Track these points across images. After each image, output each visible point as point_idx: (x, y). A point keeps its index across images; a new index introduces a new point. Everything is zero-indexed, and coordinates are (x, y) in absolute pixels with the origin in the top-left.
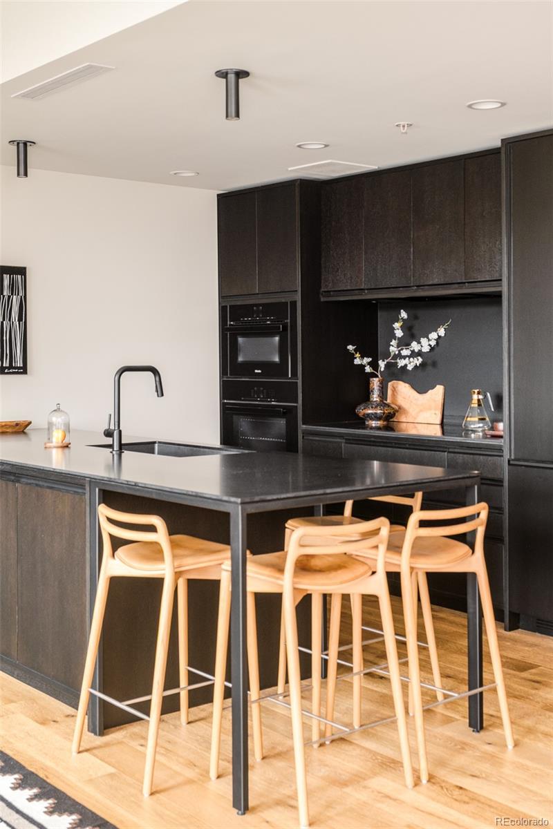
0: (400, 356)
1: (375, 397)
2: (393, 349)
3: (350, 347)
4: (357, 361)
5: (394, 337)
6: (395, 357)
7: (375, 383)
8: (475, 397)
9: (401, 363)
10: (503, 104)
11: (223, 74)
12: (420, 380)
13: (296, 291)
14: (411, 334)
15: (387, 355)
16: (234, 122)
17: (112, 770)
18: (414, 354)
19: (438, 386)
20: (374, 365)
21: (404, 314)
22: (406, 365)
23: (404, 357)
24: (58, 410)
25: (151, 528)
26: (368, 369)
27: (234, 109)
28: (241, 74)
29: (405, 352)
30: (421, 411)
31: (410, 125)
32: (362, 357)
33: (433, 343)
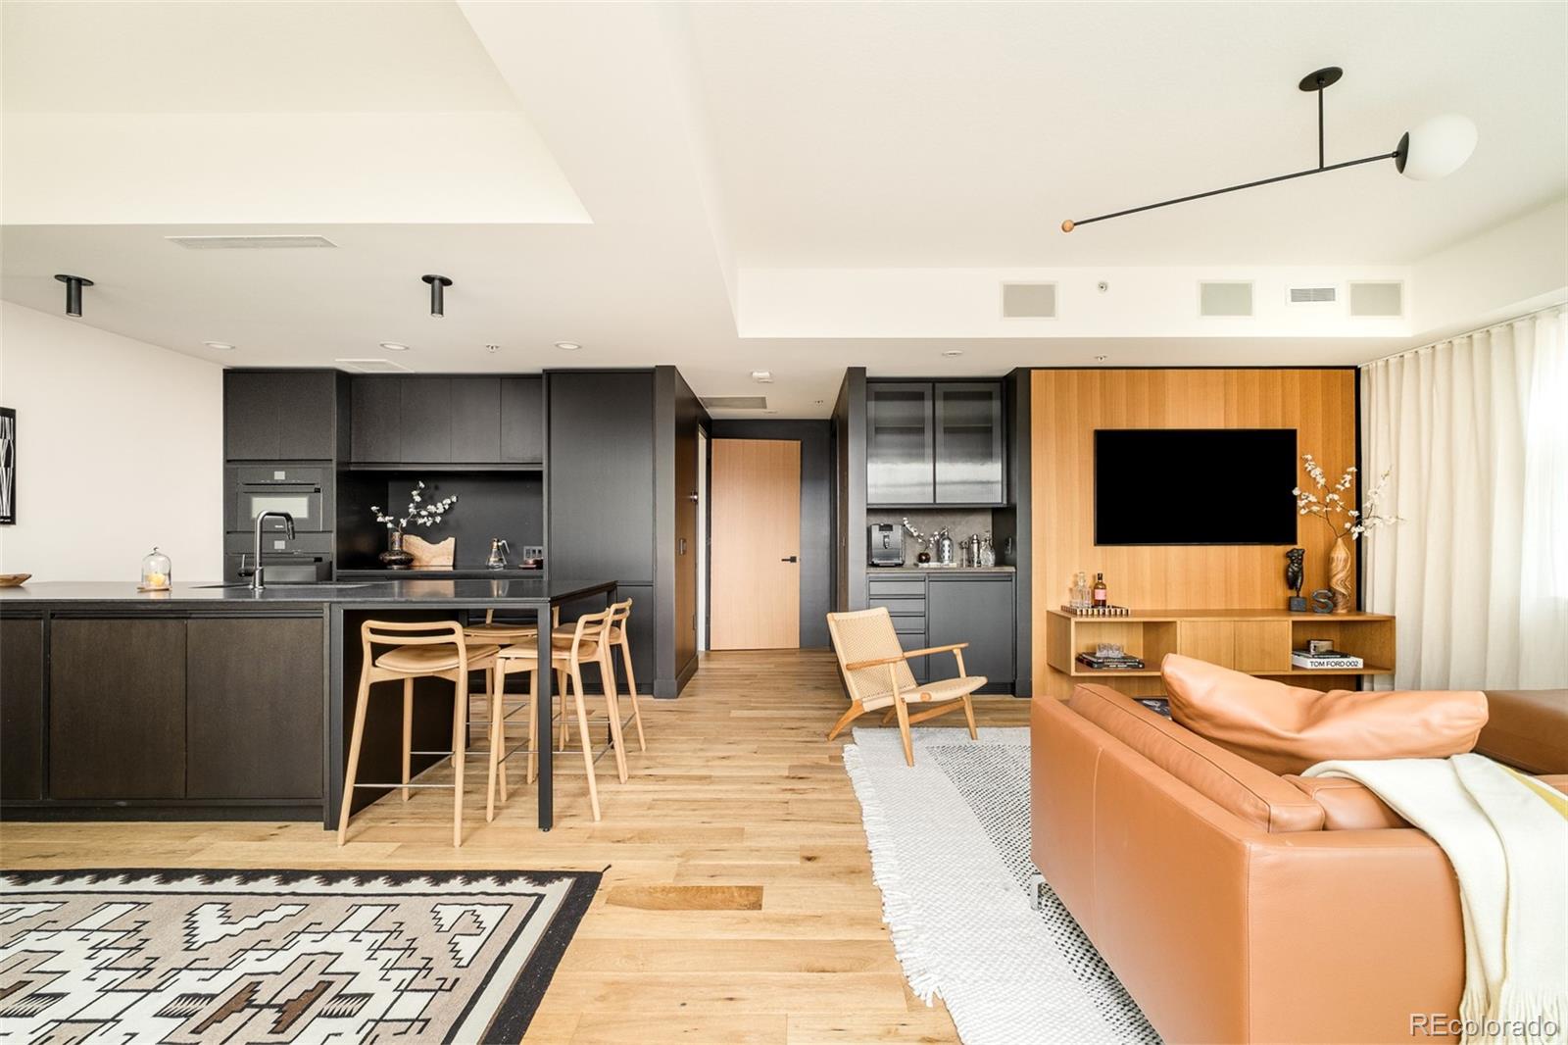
0: (419, 515)
1: (397, 547)
2: (412, 510)
3: (374, 508)
4: (380, 519)
5: (413, 501)
6: (414, 516)
7: (397, 535)
8: (495, 544)
9: (420, 521)
10: (579, 347)
11: (428, 279)
12: (432, 535)
13: (331, 460)
14: (428, 499)
15: (406, 514)
16: (437, 316)
17: (399, 844)
18: (431, 515)
19: (450, 539)
20: (396, 523)
21: (422, 485)
22: (425, 523)
23: (423, 517)
24: (155, 553)
25: (451, 632)
26: (390, 525)
27: (437, 306)
28: (446, 282)
29: (423, 513)
30: (434, 557)
31: (497, 347)
32: (385, 515)
33: (447, 507)
